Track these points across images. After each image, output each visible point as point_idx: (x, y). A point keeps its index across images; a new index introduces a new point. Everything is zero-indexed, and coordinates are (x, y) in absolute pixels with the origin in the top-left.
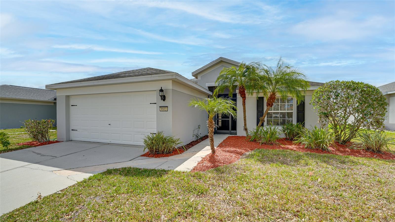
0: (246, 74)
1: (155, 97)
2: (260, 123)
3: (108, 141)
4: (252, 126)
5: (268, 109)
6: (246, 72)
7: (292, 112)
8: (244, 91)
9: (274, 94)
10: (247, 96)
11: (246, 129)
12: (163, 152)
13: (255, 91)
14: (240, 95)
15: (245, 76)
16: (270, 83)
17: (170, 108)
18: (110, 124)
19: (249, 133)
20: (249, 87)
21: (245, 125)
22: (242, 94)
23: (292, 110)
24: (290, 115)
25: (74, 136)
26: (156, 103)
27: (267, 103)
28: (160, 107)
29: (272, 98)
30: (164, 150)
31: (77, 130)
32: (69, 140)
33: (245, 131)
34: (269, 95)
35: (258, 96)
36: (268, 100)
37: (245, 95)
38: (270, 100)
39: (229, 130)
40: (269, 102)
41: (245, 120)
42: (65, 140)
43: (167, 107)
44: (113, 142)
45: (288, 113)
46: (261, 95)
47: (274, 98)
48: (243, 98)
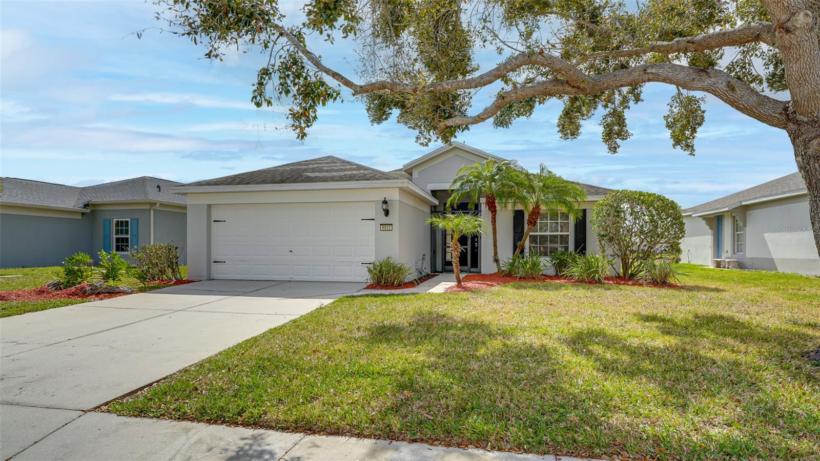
0: (496, 177)
1: (374, 211)
2: (518, 251)
3: (287, 278)
4: (506, 254)
5: (529, 230)
6: (497, 174)
7: (568, 235)
8: (494, 202)
9: (537, 207)
10: (498, 208)
11: (496, 261)
12: (393, 284)
13: (510, 201)
14: (487, 207)
15: (494, 181)
16: (531, 191)
17: (396, 227)
18: (291, 251)
19: (501, 265)
20: (501, 195)
21: (496, 253)
22: (491, 207)
23: (568, 231)
24: (564, 239)
25: (218, 271)
26: (374, 219)
27: (528, 220)
28: (381, 225)
29: (536, 213)
30: (394, 281)
31: (225, 262)
32: (210, 279)
33: (495, 263)
34: (531, 207)
35: (516, 209)
36: (529, 215)
37: (495, 207)
38: (532, 216)
39: (467, 265)
40: (530, 220)
41: (495, 246)
42: (206, 278)
43: (392, 225)
44: (296, 278)
45: (561, 236)
46: (519, 207)
47: (538, 213)
48: (492, 212)
